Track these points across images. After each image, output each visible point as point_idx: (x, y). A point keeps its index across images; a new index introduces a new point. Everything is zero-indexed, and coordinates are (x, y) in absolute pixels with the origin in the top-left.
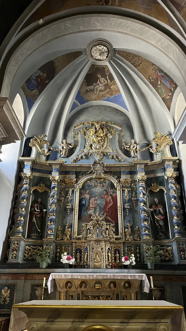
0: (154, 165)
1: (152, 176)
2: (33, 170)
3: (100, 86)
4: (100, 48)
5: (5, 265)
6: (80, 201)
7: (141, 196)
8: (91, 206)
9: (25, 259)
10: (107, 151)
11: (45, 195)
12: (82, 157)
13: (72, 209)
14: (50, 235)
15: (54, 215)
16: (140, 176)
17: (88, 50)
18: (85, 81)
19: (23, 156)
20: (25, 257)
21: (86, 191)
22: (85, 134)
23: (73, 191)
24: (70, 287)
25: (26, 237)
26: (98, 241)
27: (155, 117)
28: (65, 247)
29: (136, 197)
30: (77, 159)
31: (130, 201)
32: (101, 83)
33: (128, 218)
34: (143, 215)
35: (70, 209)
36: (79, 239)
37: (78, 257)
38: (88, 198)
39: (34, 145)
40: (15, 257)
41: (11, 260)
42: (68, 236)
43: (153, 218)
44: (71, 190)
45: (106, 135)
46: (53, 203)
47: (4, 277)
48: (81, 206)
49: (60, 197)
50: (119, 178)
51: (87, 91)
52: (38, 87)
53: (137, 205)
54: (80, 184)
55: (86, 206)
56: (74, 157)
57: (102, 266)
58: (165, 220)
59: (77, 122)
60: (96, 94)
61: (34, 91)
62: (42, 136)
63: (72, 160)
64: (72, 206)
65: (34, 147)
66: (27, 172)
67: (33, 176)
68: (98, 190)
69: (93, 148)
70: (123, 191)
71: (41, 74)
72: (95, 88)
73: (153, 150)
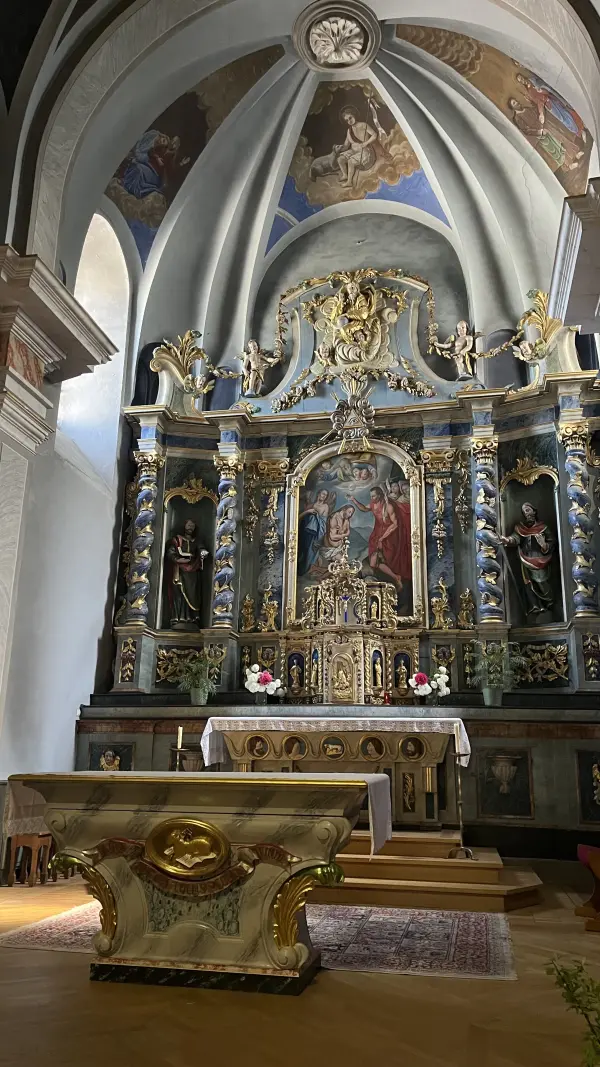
0: (525, 399)
1: (518, 434)
2: (165, 439)
3: (355, 153)
4: (335, 27)
5: (107, 699)
6: (304, 522)
7: (481, 499)
8: (333, 535)
9: (160, 682)
10: (382, 365)
11: (206, 508)
12: (305, 390)
13: (280, 548)
14: (219, 618)
15: (228, 565)
16: (483, 436)
17: (299, 38)
18: (305, 140)
19: (134, 404)
20: (158, 676)
21: (319, 492)
22: (313, 317)
23: (281, 495)
24: (262, 753)
25: (158, 627)
26: (343, 633)
27: (535, 239)
28: (264, 649)
29: (468, 502)
30: (290, 398)
31: (447, 515)
32: (356, 140)
33: (440, 567)
34: (483, 555)
35: (273, 545)
36: (298, 627)
37: (295, 674)
38: (325, 514)
39: (164, 367)
40: (131, 679)
41: (119, 685)
42: (271, 621)
43: (516, 564)
44: (275, 493)
45: (379, 313)
46: (224, 532)
47: (104, 727)
48: (305, 536)
49: (247, 513)
50: (417, 446)
51: (316, 174)
52: (159, 185)
53: (470, 526)
54: (300, 475)
55: (320, 536)
56: (281, 392)
57: (355, 700)
58: (552, 567)
59: (293, 278)
60: (346, 180)
61: (150, 197)
62: (187, 337)
63: (276, 404)
64: (280, 538)
65: (164, 372)
66: (149, 447)
67: (169, 458)
68: (355, 487)
69: (337, 358)
70: (429, 486)
71: (164, 140)
72: (339, 160)
73: (523, 353)
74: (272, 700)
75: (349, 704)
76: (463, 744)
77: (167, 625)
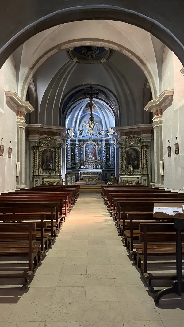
0: (108, 139)
1: (107, 142)
2: (70, 141)
6: (85, 150)
7: (103, 149)
11: (75, 148)
12: (85, 135)
13: (83, 153)
14: (77, 161)
15: (78, 155)
16: (104, 142)
18: (85, 107)
20: (71, 166)
26: (91, 163)
28: (82, 164)
31: (100, 150)
33: (99, 155)
34: (104, 155)
36: (85, 162)
40: (69, 167)
43: (106, 155)
44: (82, 147)
45: (93, 127)
46: (77, 151)
49: (79, 149)
50: (97, 143)
51: (86, 110)
53: (102, 152)
54: (85, 145)
55: (87, 152)
56: (82, 135)
58: (110, 156)
59: (83, 121)
63: (82, 137)
67: (70, 143)
68: (91, 147)
69: (89, 132)
70: (98, 147)
72: (89, 108)
73: (108, 134)
74: (84, 169)
75: (91, 169)
76: (102, 173)
77: (71, 161)
